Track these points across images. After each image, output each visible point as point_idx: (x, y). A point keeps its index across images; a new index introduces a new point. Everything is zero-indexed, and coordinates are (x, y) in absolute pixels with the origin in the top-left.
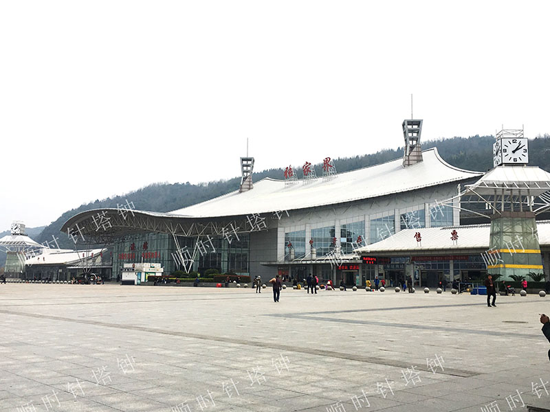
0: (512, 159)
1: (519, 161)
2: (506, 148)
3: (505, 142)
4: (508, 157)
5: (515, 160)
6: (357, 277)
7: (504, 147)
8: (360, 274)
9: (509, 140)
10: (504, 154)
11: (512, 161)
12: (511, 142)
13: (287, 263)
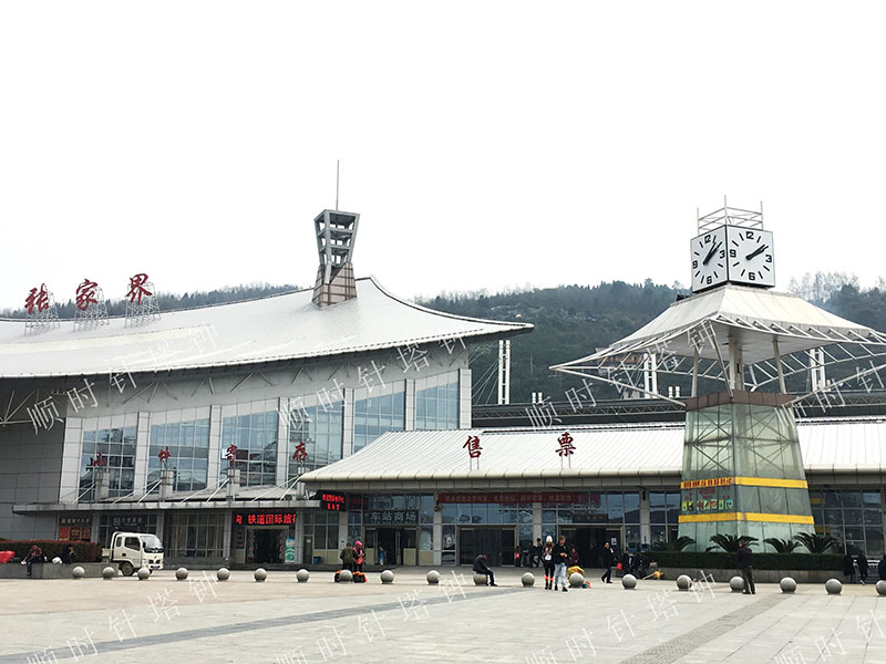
0: (746, 274)
1: (758, 281)
2: (734, 247)
3: (733, 234)
4: (739, 269)
5: (751, 276)
6: (289, 543)
7: (731, 246)
8: (299, 534)
9: (740, 231)
10: (732, 261)
11: (745, 279)
12: (744, 236)
13: (85, 507)
